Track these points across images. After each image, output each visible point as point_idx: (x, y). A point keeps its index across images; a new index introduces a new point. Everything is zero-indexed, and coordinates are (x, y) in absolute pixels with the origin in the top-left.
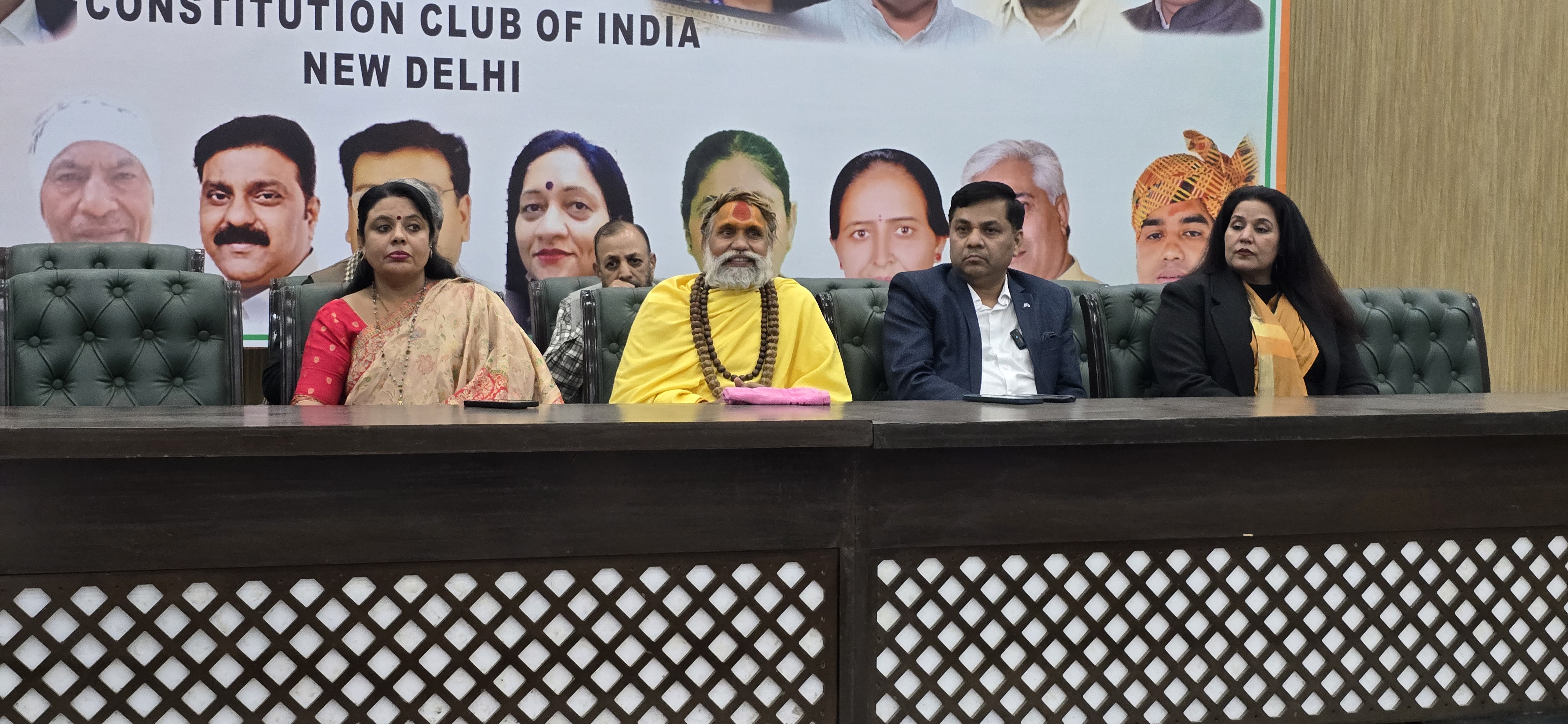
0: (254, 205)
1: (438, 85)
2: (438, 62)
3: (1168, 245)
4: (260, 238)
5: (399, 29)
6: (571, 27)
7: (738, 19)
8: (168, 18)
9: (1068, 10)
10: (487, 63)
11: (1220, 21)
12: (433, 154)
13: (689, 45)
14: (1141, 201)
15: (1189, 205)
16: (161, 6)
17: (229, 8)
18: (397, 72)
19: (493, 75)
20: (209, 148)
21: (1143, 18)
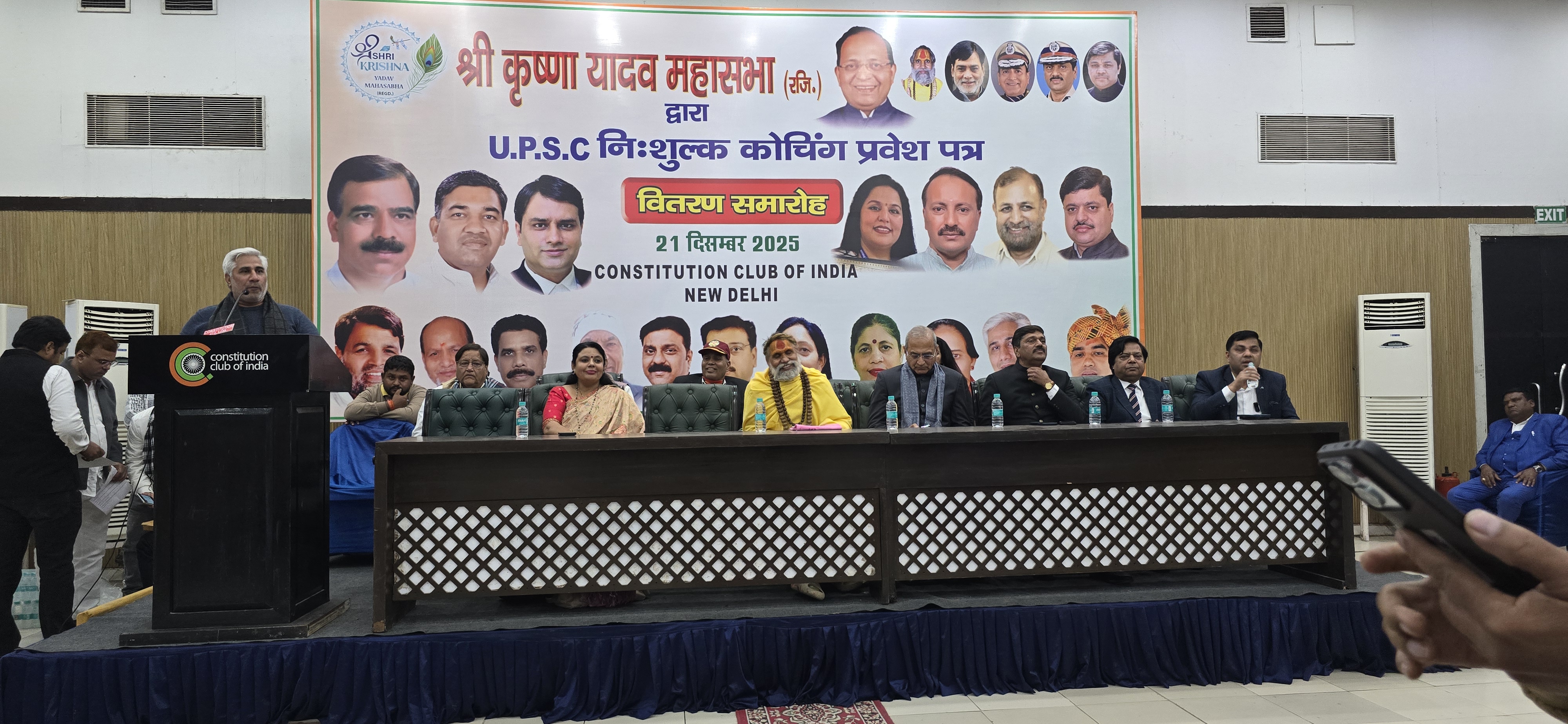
0: (665, 355)
1: (742, 300)
2: (742, 290)
3: (1086, 361)
4: (668, 369)
5: (725, 277)
6: (799, 272)
7: (875, 264)
8: (629, 277)
9: (1031, 252)
10: (763, 289)
11: (1107, 254)
12: (741, 330)
13: (852, 277)
14: (1072, 339)
15: (1097, 340)
16: (626, 272)
17: (654, 271)
18: (725, 295)
19: (766, 294)
20: (645, 331)
21: (1069, 254)
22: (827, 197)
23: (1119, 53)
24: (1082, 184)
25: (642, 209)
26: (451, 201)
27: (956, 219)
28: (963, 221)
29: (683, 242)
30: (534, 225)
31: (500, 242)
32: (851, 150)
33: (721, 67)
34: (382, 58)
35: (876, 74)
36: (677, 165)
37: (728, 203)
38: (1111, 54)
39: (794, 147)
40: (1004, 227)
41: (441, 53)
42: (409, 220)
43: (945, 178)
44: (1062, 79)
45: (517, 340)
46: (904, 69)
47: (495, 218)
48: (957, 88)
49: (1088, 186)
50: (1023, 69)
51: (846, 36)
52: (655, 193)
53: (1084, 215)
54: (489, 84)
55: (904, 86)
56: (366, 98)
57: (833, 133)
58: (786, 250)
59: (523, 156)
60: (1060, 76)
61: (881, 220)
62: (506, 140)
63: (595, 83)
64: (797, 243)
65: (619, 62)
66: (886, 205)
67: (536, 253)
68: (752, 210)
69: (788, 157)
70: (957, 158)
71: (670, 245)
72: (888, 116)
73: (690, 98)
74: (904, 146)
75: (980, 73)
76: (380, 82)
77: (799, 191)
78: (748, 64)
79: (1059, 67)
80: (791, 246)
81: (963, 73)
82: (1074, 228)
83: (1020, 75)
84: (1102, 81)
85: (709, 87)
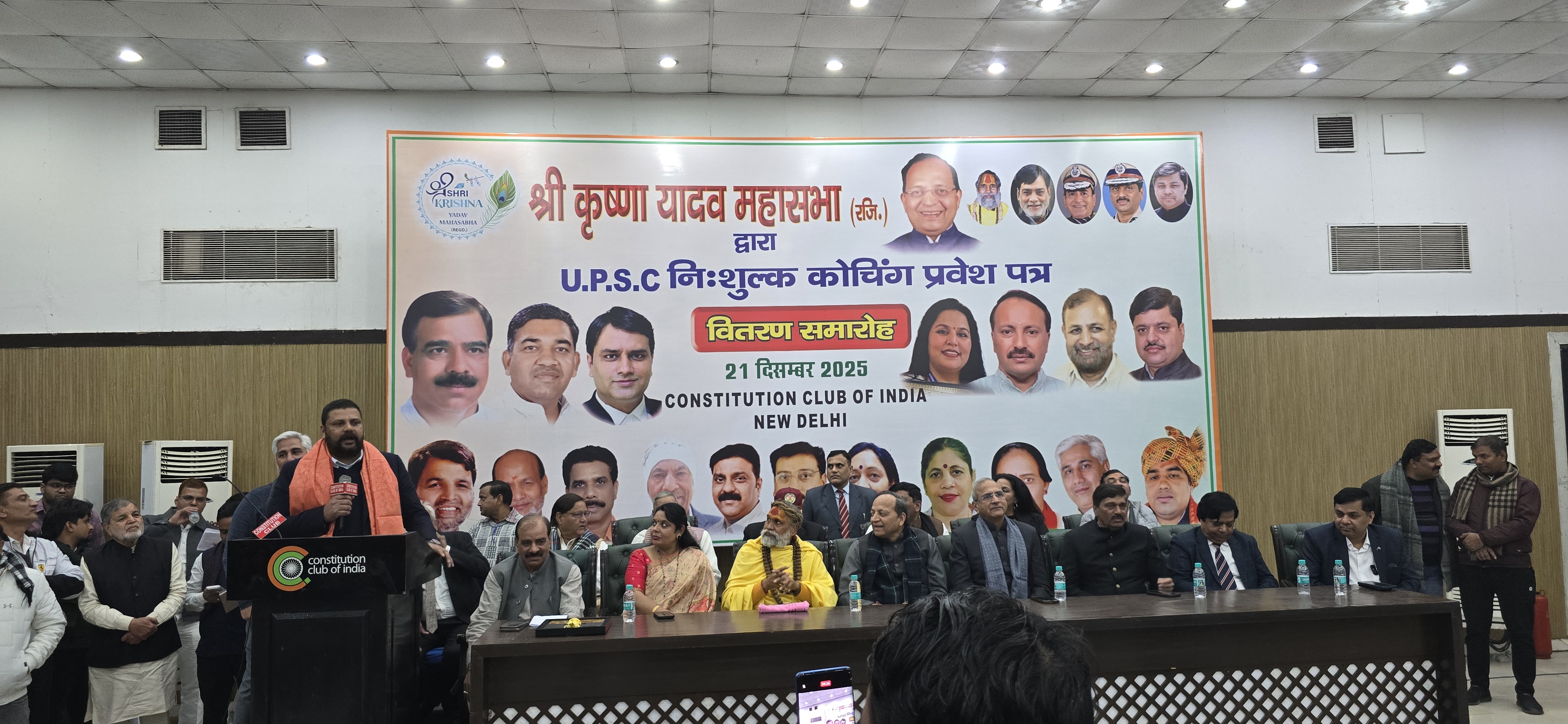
0: (735, 483)
1: (811, 426)
2: (811, 416)
3: (1161, 482)
4: (737, 497)
5: (794, 403)
6: (868, 396)
7: (944, 388)
8: (698, 405)
9: (1102, 373)
10: (832, 415)
11: (1179, 374)
12: (810, 456)
13: (921, 401)
14: (1146, 461)
15: (1171, 462)
16: (695, 400)
17: (723, 399)
18: (794, 421)
19: (835, 419)
20: (716, 459)
21: (1141, 375)
22: (895, 322)
23: (1185, 173)
24: (1151, 304)
25: (712, 338)
26: (523, 334)
27: (1025, 341)
28: (1032, 343)
29: (752, 370)
30: (606, 356)
31: (572, 374)
32: (918, 275)
33: (789, 196)
34: (456, 195)
35: (941, 200)
36: (746, 294)
37: (796, 330)
38: (1177, 175)
39: (861, 273)
40: (1074, 349)
41: (514, 189)
42: (482, 354)
43: (1013, 301)
44: (1128, 200)
45: (589, 471)
46: (969, 192)
47: (567, 350)
48: (1023, 212)
49: (1158, 307)
50: (1089, 190)
51: (911, 163)
52: (724, 322)
53: (1155, 336)
54: (561, 218)
55: (970, 210)
56: (440, 234)
57: (899, 258)
58: (854, 375)
59: (594, 288)
60: (1127, 197)
61: (949, 344)
62: (578, 273)
63: (665, 215)
64: (865, 367)
65: (688, 194)
66: (954, 328)
67: (607, 384)
68: (820, 336)
69: (856, 283)
70: (1024, 281)
71: (739, 372)
72: (954, 241)
73: (758, 228)
74: (971, 271)
75: (1046, 197)
76: (454, 219)
77: (867, 316)
78: (815, 193)
79: (1125, 188)
80: (859, 372)
81: (1029, 197)
82: (1145, 349)
83: (1086, 198)
84: (1169, 201)
85: (777, 216)
